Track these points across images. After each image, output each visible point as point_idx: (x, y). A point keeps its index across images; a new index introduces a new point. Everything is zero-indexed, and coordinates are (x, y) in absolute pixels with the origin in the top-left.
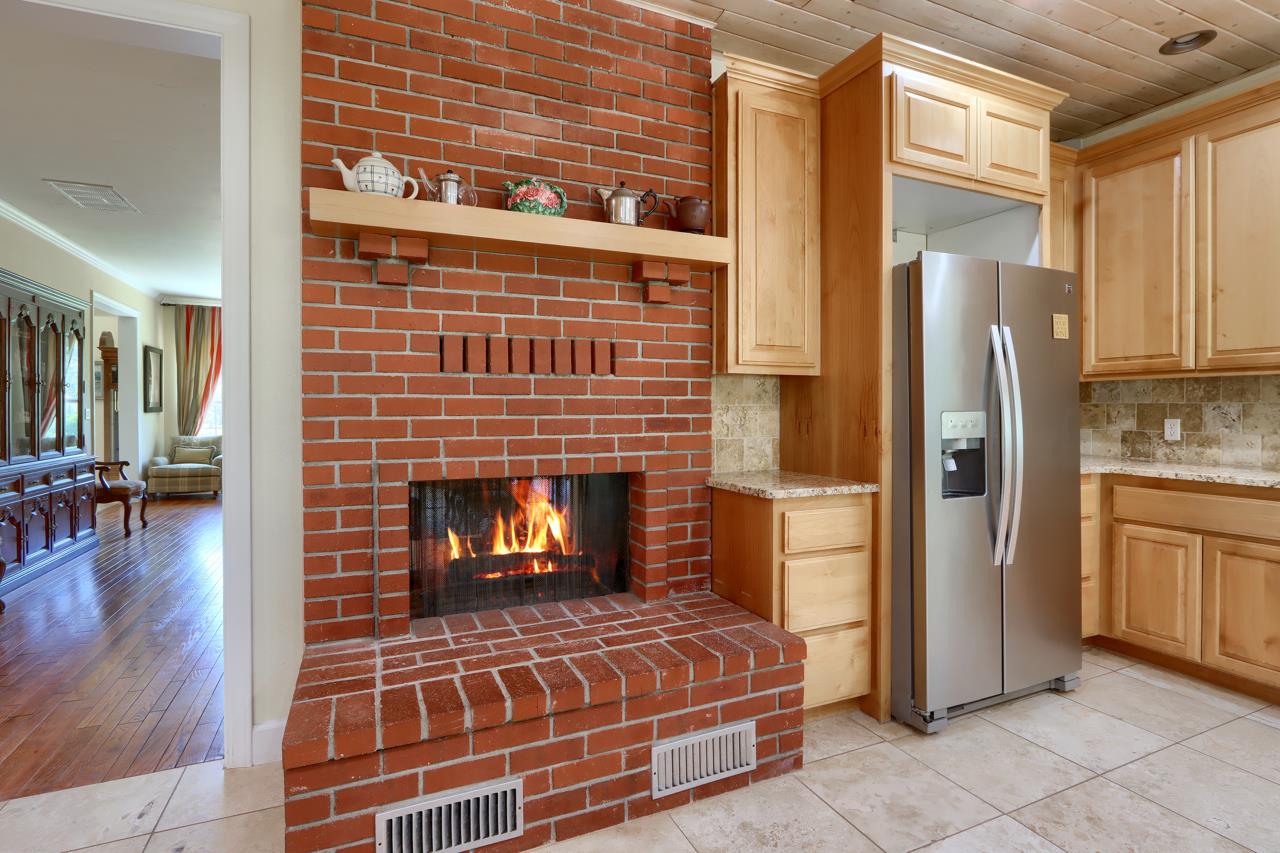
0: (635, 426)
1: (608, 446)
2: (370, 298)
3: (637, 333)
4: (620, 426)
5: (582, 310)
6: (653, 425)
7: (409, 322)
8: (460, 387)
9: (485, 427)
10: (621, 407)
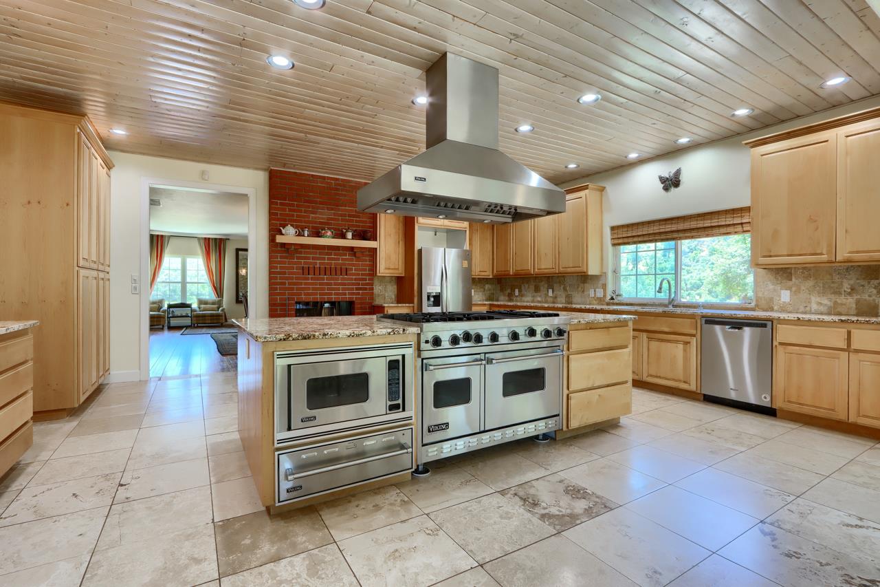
0: (352, 289)
1: (345, 294)
2: (286, 258)
3: (354, 265)
4: (348, 289)
5: (338, 259)
6: (357, 289)
7: (296, 263)
8: (308, 279)
9: (313, 289)
10: (349, 284)
